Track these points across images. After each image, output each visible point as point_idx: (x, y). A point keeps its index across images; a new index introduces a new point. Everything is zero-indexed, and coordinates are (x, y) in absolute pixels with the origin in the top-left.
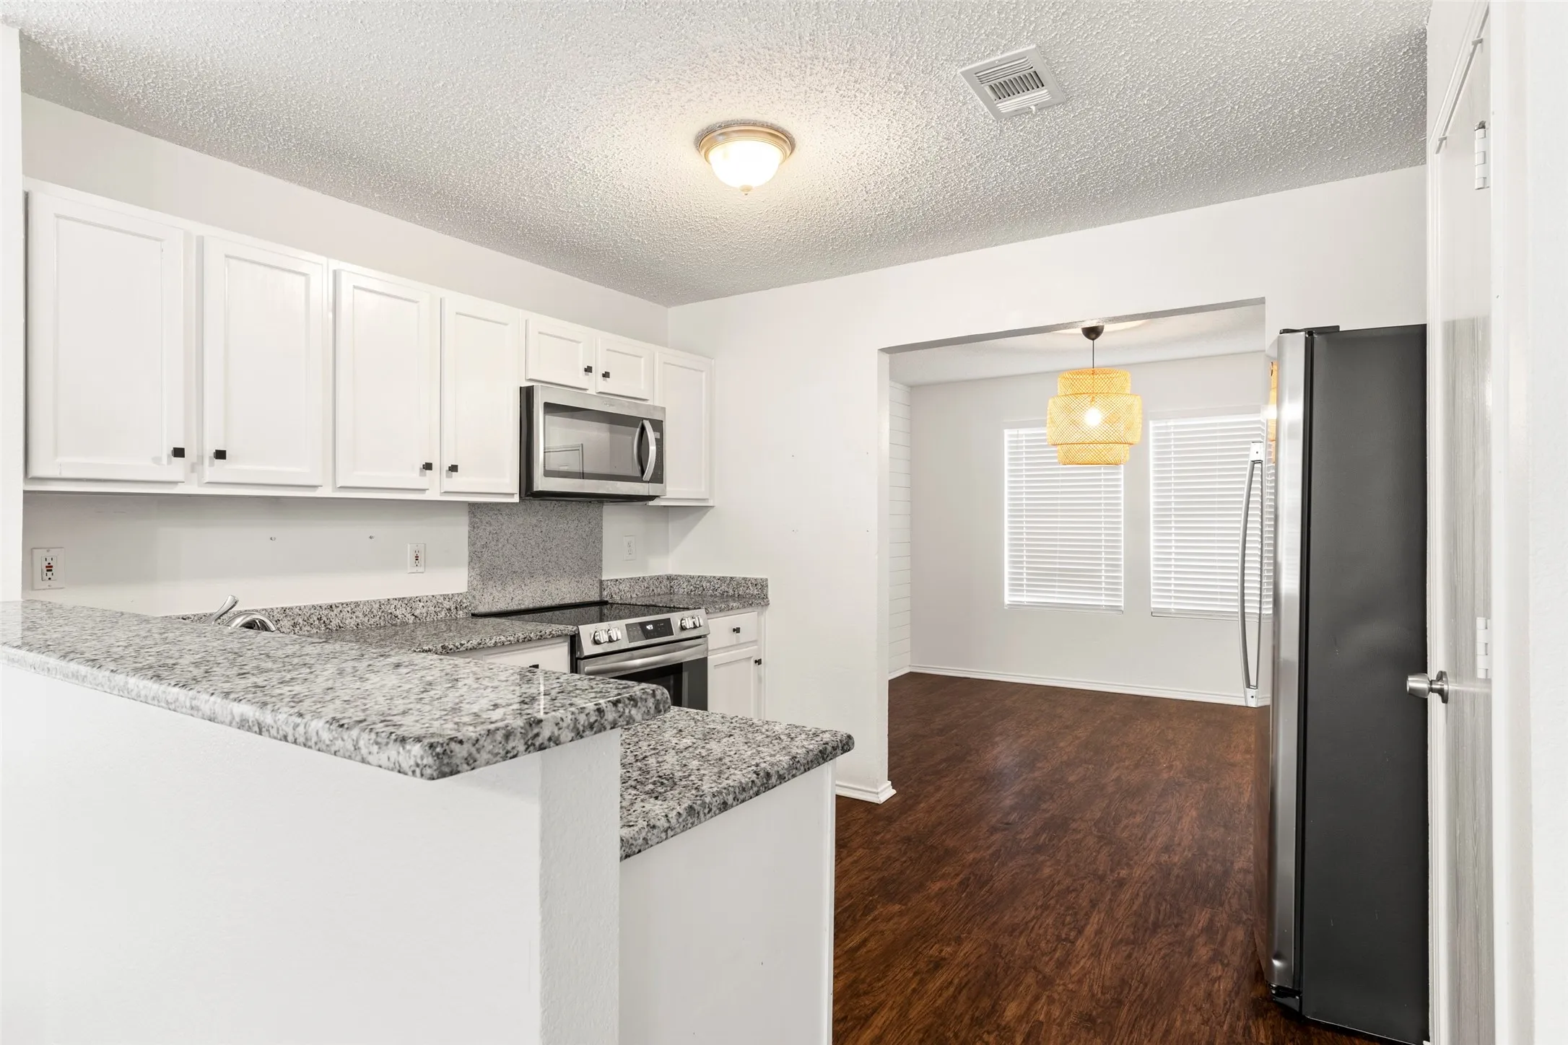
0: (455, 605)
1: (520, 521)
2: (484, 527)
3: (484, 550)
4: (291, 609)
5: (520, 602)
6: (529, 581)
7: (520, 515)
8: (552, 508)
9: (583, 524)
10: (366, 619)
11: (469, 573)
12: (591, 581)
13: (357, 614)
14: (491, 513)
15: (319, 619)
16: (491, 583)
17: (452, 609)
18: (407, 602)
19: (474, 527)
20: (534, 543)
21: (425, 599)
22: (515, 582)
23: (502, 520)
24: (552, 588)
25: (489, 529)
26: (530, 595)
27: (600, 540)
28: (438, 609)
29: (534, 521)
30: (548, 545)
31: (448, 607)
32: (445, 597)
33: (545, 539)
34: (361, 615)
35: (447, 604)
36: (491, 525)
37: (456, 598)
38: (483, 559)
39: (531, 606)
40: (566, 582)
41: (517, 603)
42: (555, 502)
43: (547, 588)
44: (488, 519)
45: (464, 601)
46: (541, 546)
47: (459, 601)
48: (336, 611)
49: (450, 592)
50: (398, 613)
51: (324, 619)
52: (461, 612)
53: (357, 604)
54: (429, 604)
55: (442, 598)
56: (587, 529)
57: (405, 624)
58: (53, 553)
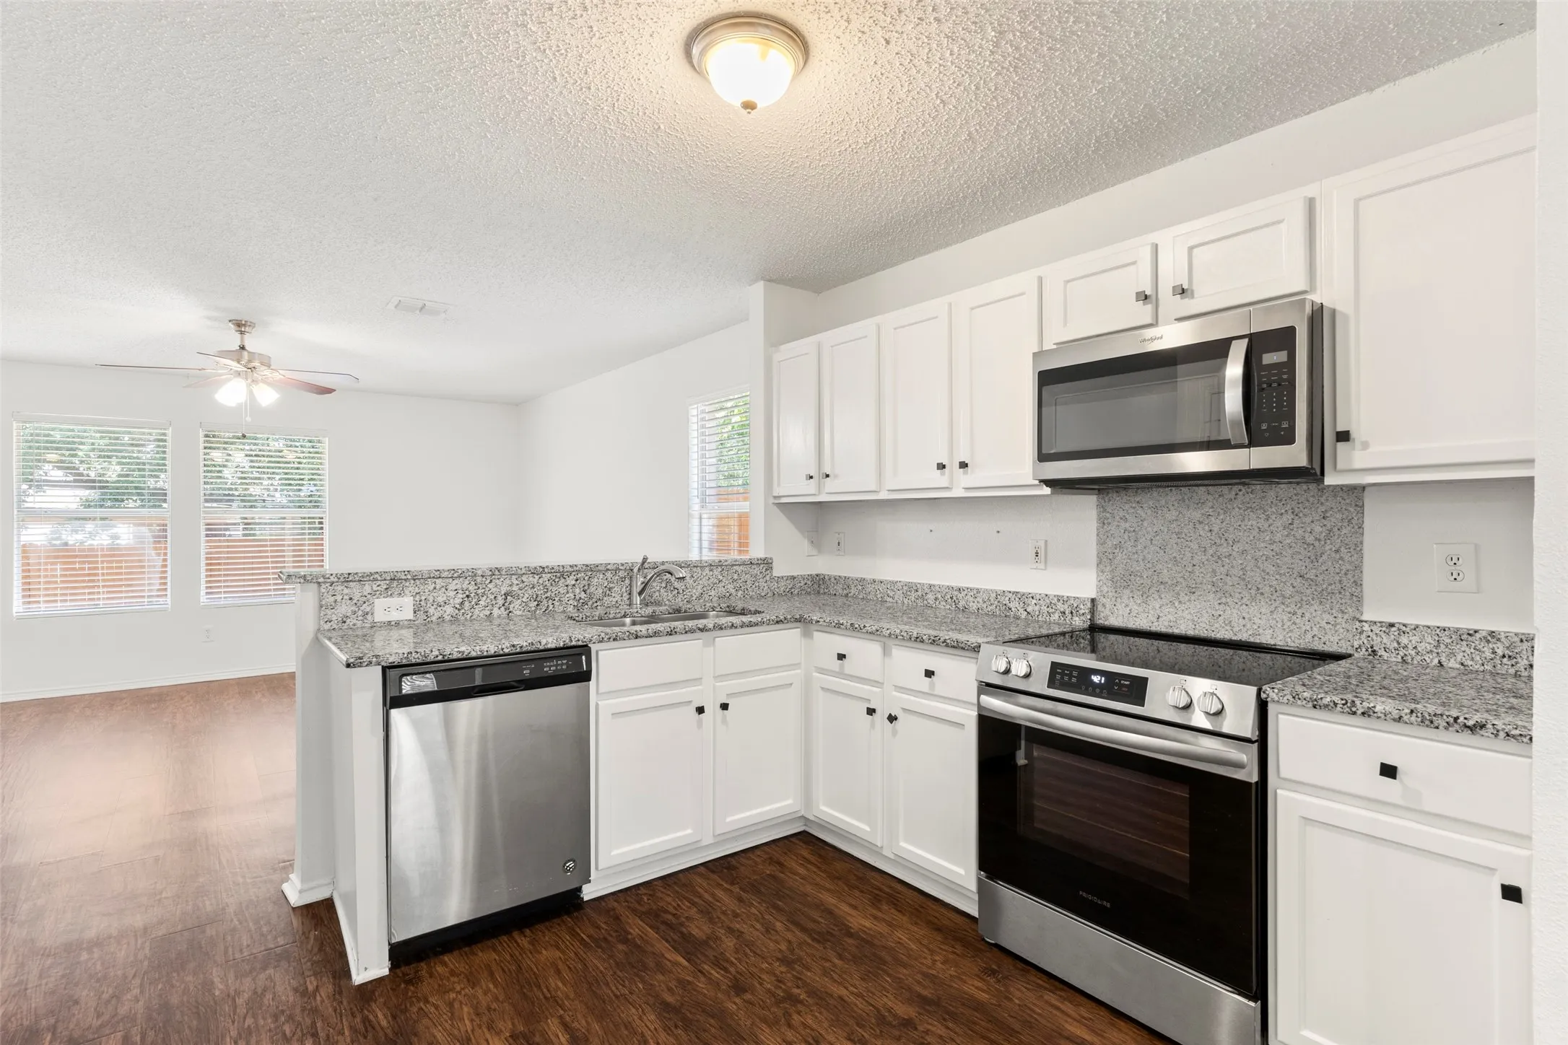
0: (1070, 609)
1: (1172, 514)
2: (1116, 523)
3: (1116, 551)
4: (934, 586)
5: (1172, 624)
6: (1187, 598)
7: (1172, 508)
8: (1232, 495)
9: (1308, 520)
10: (985, 606)
11: (1098, 576)
12: (1327, 617)
13: (978, 599)
14: (1127, 506)
15: (952, 598)
16: (1127, 592)
17: (1067, 612)
18: (1021, 597)
19: (1104, 523)
20: (1197, 546)
21: (1038, 597)
22: (1163, 596)
23: (1144, 515)
24: (1232, 613)
25: (1124, 525)
26: (1189, 617)
27: (1358, 548)
28: (1051, 610)
29: (1197, 515)
30: (1224, 550)
31: (1062, 610)
32: (1059, 598)
33: (1218, 541)
34: (981, 601)
35: (1060, 606)
36: (1126, 520)
37: (1072, 602)
38: (1116, 562)
39: (1191, 633)
40: (1263, 610)
41: (1166, 624)
42: (1240, 487)
43: (1222, 613)
44: (1121, 514)
45: (1082, 606)
46: (1211, 552)
47: (1075, 605)
48: (963, 594)
49: (1066, 594)
50: (1011, 605)
51: (955, 598)
52: (1077, 619)
53: (978, 591)
54: (1041, 602)
55: (1056, 599)
56: (1318, 529)
57: (1017, 618)
58: (842, 535)
